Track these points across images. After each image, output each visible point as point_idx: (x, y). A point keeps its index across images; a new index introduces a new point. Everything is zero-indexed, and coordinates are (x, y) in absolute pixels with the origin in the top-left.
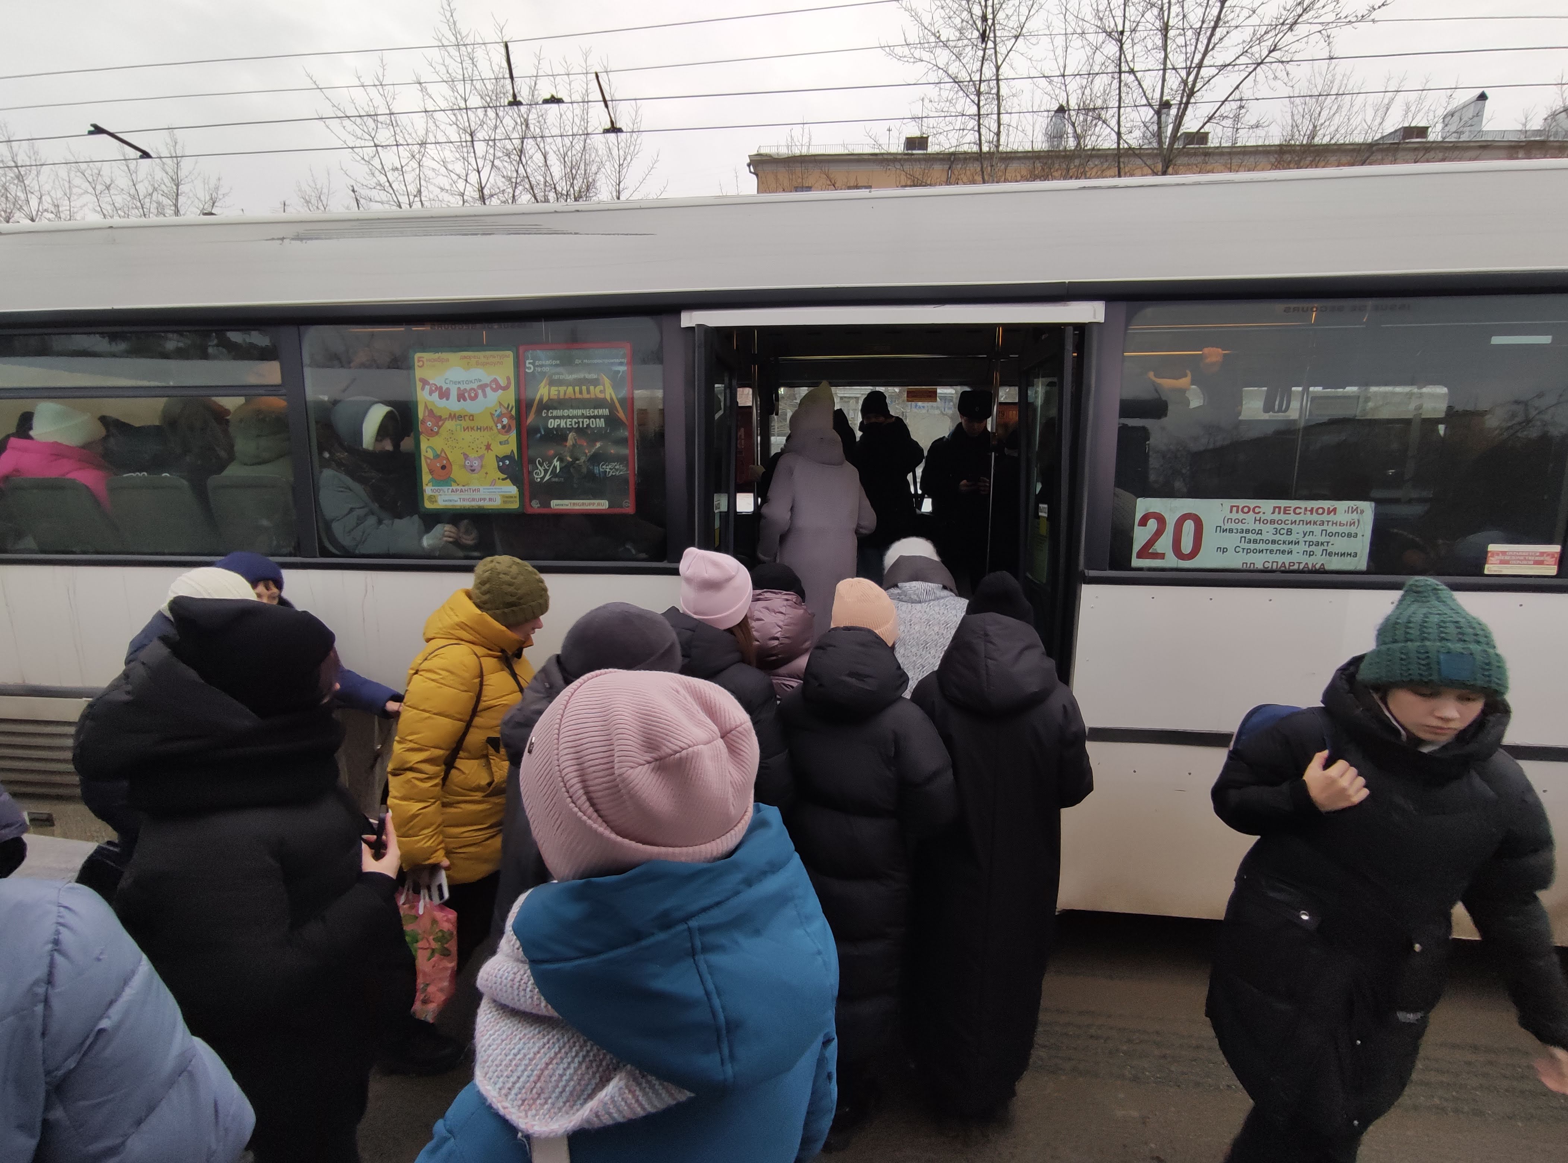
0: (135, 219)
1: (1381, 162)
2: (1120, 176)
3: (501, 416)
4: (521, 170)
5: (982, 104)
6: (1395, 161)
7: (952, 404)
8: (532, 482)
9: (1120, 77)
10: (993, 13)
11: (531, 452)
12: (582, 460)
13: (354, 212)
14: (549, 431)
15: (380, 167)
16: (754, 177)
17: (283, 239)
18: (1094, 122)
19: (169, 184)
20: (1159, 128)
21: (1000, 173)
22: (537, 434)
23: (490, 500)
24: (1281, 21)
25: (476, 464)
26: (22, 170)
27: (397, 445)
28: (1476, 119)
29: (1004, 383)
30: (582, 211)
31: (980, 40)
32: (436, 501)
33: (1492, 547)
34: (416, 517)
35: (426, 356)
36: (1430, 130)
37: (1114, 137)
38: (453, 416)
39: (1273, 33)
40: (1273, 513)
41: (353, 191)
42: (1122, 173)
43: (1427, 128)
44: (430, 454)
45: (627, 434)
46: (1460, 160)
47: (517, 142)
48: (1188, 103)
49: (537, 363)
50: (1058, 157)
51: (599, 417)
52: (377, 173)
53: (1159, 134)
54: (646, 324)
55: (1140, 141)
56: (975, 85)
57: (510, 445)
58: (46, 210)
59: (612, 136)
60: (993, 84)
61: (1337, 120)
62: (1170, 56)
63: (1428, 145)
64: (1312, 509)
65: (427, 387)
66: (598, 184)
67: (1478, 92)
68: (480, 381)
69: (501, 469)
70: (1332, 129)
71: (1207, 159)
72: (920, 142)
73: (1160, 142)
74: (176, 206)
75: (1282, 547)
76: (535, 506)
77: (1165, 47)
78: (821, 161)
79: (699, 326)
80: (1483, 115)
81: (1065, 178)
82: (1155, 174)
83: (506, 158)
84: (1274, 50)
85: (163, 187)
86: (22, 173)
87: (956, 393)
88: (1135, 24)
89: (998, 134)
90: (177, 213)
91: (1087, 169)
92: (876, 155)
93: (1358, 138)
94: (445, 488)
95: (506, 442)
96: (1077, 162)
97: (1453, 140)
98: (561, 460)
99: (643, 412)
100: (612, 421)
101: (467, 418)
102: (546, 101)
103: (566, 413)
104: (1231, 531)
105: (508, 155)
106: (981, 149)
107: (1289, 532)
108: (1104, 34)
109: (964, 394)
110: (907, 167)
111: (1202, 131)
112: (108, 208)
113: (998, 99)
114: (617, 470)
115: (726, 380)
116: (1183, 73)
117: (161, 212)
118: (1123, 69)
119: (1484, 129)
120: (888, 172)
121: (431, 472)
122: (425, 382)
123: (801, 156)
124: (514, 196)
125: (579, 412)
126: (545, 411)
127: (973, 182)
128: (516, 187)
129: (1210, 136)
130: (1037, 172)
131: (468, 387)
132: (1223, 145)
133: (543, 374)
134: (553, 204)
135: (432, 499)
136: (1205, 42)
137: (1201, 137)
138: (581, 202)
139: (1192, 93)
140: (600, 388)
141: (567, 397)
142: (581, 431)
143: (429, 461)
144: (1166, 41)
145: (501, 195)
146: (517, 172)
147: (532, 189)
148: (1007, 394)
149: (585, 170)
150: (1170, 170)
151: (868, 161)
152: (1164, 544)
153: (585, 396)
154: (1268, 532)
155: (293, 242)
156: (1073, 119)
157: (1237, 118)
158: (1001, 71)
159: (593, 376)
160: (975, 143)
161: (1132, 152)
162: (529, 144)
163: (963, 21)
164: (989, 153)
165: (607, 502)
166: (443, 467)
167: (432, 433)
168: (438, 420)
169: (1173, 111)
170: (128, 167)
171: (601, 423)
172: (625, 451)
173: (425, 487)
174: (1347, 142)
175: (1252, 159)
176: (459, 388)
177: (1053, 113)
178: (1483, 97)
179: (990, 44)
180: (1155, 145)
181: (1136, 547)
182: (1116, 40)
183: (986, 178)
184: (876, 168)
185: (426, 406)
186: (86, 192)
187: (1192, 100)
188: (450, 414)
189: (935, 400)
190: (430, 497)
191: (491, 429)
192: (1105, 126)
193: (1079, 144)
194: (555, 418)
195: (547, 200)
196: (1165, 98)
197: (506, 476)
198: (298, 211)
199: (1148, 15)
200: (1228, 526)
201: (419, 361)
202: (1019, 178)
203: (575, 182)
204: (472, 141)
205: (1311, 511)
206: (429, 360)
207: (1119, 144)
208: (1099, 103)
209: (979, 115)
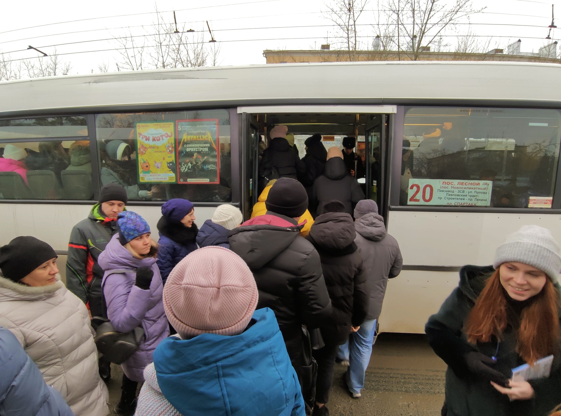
0: (41, 78)
1: (489, 60)
2: (399, 60)
3: (169, 147)
4: (178, 56)
5: (349, 34)
6: (493, 60)
7: (340, 142)
8: (180, 172)
9: (398, 26)
10: (352, 3)
11: (180, 161)
12: (199, 164)
13: (116, 72)
14: (187, 152)
15: (127, 56)
16: (265, 58)
17: (90, 83)
18: (390, 41)
19: (52, 65)
20: (413, 44)
21: (356, 58)
22: (182, 153)
23: (164, 179)
24: (453, 11)
25: (159, 165)
26: (6, 63)
27: (129, 158)
28: (518, 48)
29: (360, 134)
30: (200, 70)
31: (348, 11)
32: (144, 179)
33: (531, 198)
34: (136, 185)
35: (141, 124)
36: (504, 50)
37: (397, 47)
38: (151, 147)
39: (450, 14)
40: (458, 184)
41: (117, 65)
42: (400, 59)
43: (503, 50)
44: (142, 162)
45: (216, 153)
46: (514, 61)
47: (177, 46)
48: (422, 36)
49: (182, 127)
50: (377, 53)
51: (206, 147)
52: (126, 58)
53: (413, 47)
54: (224, 112)
55: (407, 49)
56: (346, 27)
57: (172, 158)
58: (12, 77)
59: (212, 43)
60: (353, 26)
61: (473, 45)
62: (415, 20)
63: (503, 56)
64: (471, 183)
65: (141, 136)
66: (206, 61)
67: (518, 39)
68: (161, 134)
69: (169, 167)
70: (472, 48)
71: (430, 56)
72: (327, 47)
73: (413, 49)
74: (55, 72)
75: (461, 197)
76: (182, 181)
77: (414, 17)
78: (290, 53)
79: (244, 113)
80: (520, 47)
81: (380, 61)
82: (412, 60)
83: (173, 52)
84: (451, 20)
85: (51, 66)
86: (6, 64)
87: (342, 138)
88: (403, 9)
89: (355, 44)
90: (55, 75)
91: (388, 58)
92: (311, 51)
93: (480, 52)
94: (148, 174)
95: (171, 157)
96: (384, 55)
97: (511, 54)
98: (191, 163)
99: (223, 145)
100: (211, 149)
101: (156, 148)
102: (188, 31)
103: (193, 145)
104: (443, 191)
105: (174, 51)
106: (349, 50)
107: (463, 192)
108: (392, 11)
109: (345, 139)
110: (322, 55)
111: (428, 46)
112: (32, 74)
113: (355, 32)
114: (213, 167)
115: (255, 132)
116: (420, 26)
117: (49, 75)
118: (399, 23)
119: (521, 51)
120: (315, 57)
121: (142, 168)
122: (140, 134)
123: (283, 51)
124: (175, 66)
125: (198, 145)
126: (185, 145)
127: (347, 61)
128: (176, 62)
129: (431, 48)
130: (370, 58)
131: (156, 136)
132: (436, 51)
133: (185, 131)
134: (190, 68)
135: (143, 178)
136: (427, 16)
137: (428, 48)
138: (200, 67)
139: (424, 33)
140: (206, 136)
141: (194, 140)
142: (199, 152)
143: (142, 164)
144: (414, 15)
145: (171, 65)
146: (177, 57)
147: (182, 62)
148: (361, 138)
149: (202, 56)
150: (417, 59)
151: (308, 53)
152: (419, 196)
153: (201, 139)
154: (456, 192)
155: (93, 83)
156: (382, 40)
157: (440, 42)
158: (355, 23)
159: (204, 132)
160: (347, 47)
161: (403, 53)
162: (182, 47)
163: (341, 5)
164: (352, 51)
165: (209, 179)
166: (147, 166)
167: (143, 153)
168: (145, 148)
169: (418, 39)
170: (39, 60)
171: (207, 149)
172: (216, 160)
173: (140, 174)
174: (477, 53)
175: (445, 57)
176: (153, 137)
177: (375, 38)
178: (519, 41)
179: (352, 13)
180: (412, 50)
181: (409, 197)
182: (396, 14)
183: (351, 60)
184: (311, 55)
185: (141, 144)
186: (25, 69)
187: (424, 35)
188: (150, 146)
189: (334, 141)
190: (142, 178)
191: (165, 152)
192: (393, 43)
193: (384, 49)
194: (189, 147)
195: (188, 66)
196: (414, 34)
197: (170, 170)
198: (97, 72)
199: (407, 5)
200: (442, 189)
201: (138, 126)
202: (363, 60)
203: (198, 60)
204: (161, 46)
205: (471, 184)
206: (142, 126)
207: (399, 49)
208: (391, 35)
209: (348, 37)
